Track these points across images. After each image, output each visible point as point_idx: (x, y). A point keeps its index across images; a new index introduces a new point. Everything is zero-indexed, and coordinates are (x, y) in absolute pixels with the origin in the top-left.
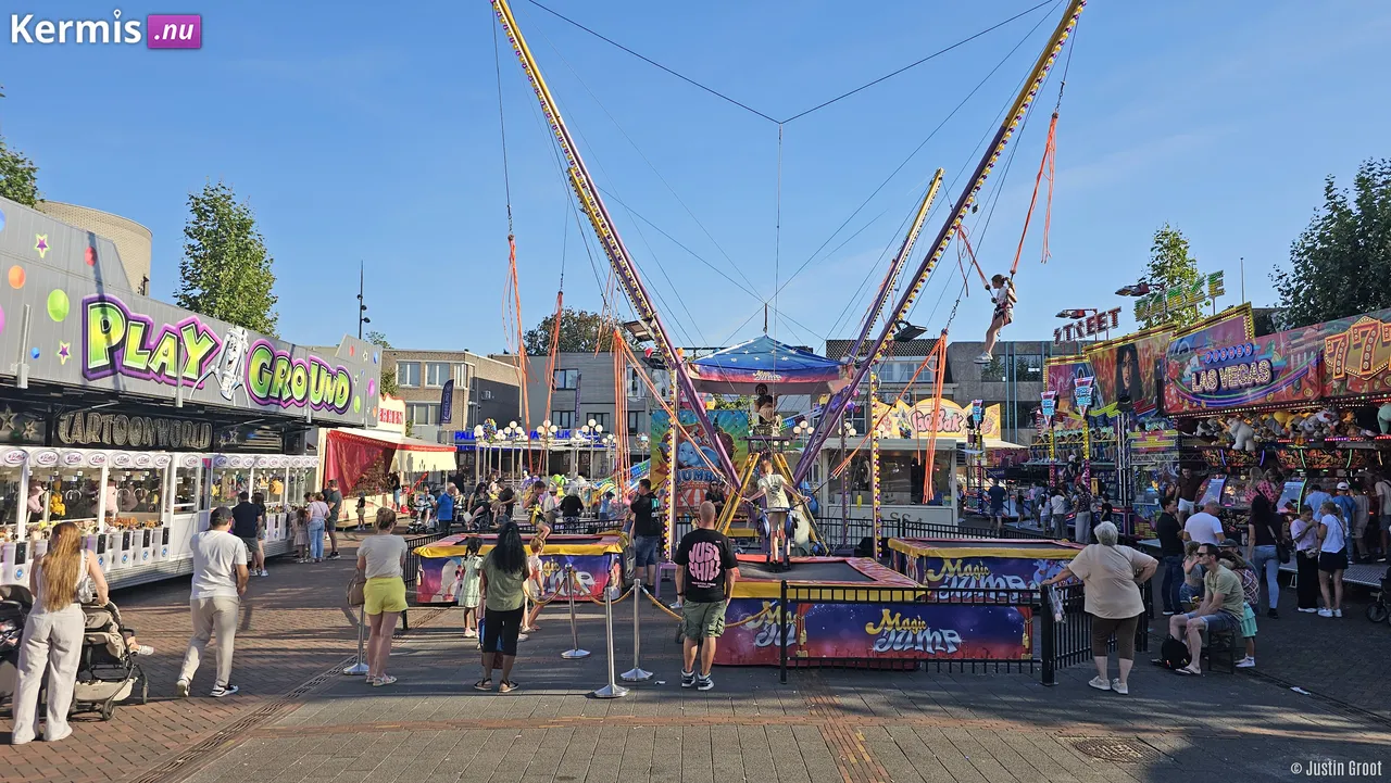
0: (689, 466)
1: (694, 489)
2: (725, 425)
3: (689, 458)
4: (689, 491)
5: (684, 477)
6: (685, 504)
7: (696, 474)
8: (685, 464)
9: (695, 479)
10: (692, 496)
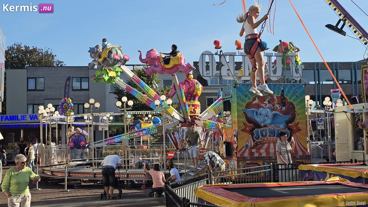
0: (265, 126)
1: (269, 143)
2: (289, 95)
3: (265, 120)
4: (266, 145)
5: (262, 136)
6: (264, 155)
7: (270, 132)
8: (262, 125)
9: (270, 136)
10: (268, 149)
